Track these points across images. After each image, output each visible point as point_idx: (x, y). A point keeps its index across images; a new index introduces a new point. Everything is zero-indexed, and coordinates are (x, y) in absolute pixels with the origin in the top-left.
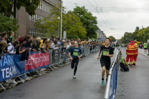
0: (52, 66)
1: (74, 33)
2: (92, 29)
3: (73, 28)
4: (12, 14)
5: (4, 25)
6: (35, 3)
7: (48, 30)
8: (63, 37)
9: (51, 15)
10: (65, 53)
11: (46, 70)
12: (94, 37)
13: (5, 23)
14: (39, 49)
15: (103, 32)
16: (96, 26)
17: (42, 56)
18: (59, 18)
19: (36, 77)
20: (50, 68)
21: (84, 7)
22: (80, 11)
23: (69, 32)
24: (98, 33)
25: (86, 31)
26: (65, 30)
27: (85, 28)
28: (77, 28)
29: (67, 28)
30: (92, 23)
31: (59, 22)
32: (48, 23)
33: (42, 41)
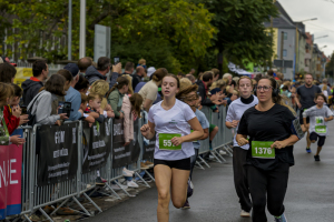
1: (148, 34)
2: (246, 15)
3: (145, 12)
7: (16, 24)
8: (90, 54)
10: (102, 144)
12: (255, 58)
15: (301, 25)
23: (125, 31)
24: (276, 32)
25: (213, 22)
26: (104, 17)
27: (207, 5)
28: (165, 10)
29: (113, 7)
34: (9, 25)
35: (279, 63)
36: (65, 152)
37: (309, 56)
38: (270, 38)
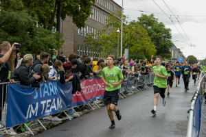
1: (139, 51)
2: (165, 46)
3: (138, 45)
4: (54, 25)
5: (43, 41)
6: (84, 12)
7: (104, 48)
9: (108, 26)
10: (126, 79)
11: (101, 103)
12: (167, 58)
13: (45, 39)
14: (92, 74)
15: (179, 49)
16: (170, 41)
17: (96, 83)
18: (118, 31)
19: (87, 113)
21: (152, 15)
22: (147, 21)
23: (132, 50)
24: (173, 51)
25: (156, 48)
27: (154, 44)
28: (143, 45)
29: (130, 44)
30: (165, 37)
31: (118, 37)
32: (103, 38)
33: (95, 63)
34: (102, 49)
35: (173, 59)
38: (171, 53)
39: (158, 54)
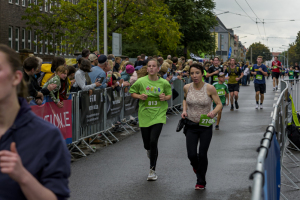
0: (79, 144)
1: (143, 38)
2: (200, 25)
3: (141, 23)
7: (67, 33)
8: (110, 52)
10: (118, 101)
12: (205, 50)
15: (231, 31)
16: (210, 14)
17: (50, 113)
20: (75, 150)
23: (129, 36)
24: (217, 35)
25: (180, 30)
26: (117, 28)
27: (177, 20)
28: (152, 23)
29: (123, 22)
30: (199, 5)
31: (98, 6)
32: (65, 10)
33: (47, 67)
34: (62, 34)
35: (219, 53)
36: (97, 107)
37: (236, 48)
38: (214, 38)
39: (185, 42)
